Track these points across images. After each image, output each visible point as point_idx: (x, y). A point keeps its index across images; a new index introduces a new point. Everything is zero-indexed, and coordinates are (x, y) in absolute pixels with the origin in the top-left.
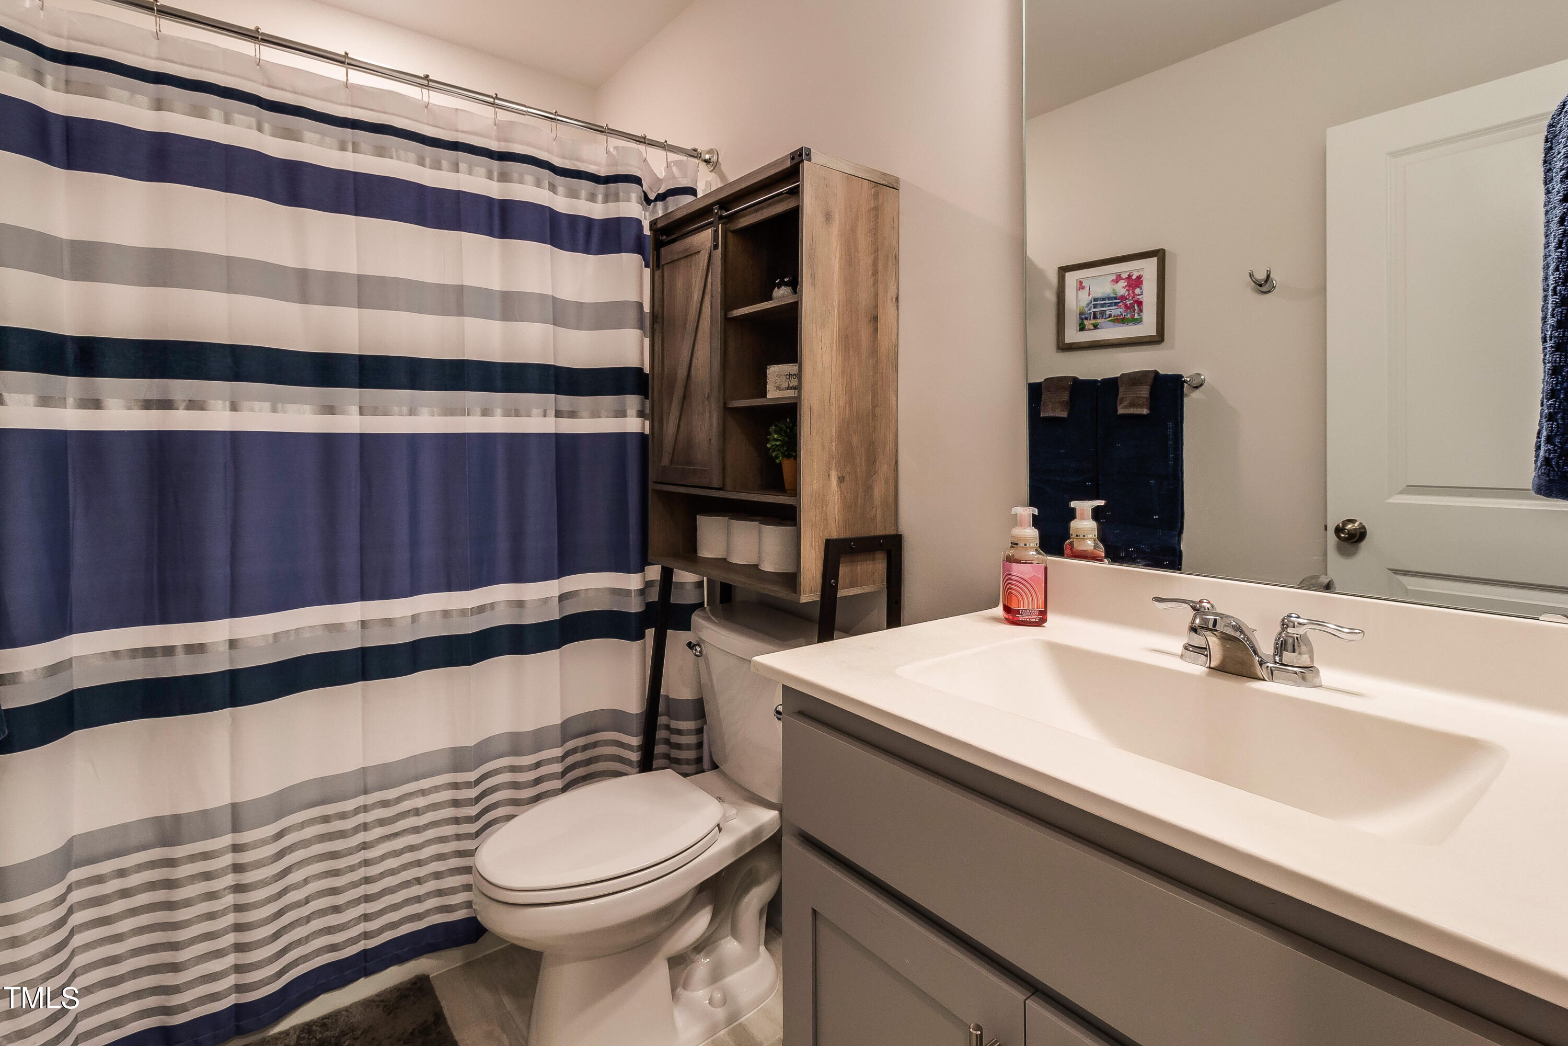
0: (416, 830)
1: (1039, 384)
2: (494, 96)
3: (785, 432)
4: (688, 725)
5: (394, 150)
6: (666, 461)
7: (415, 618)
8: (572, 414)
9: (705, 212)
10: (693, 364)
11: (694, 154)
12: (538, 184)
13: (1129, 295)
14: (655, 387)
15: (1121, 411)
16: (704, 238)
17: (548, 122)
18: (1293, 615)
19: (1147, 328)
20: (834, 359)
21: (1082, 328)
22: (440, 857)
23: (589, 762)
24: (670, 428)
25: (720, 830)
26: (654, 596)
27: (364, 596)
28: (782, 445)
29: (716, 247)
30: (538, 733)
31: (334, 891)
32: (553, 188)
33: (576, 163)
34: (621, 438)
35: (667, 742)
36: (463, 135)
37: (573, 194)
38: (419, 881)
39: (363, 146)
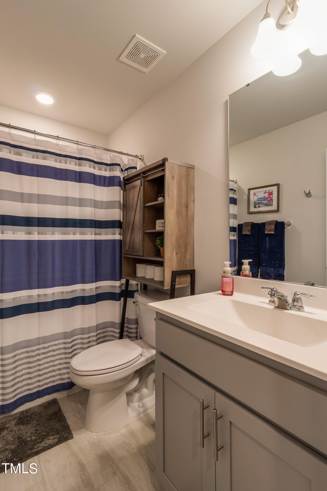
0: (53, 356)
1: (242, 224)
2: (77, 141)
3: (161, 240)
4: (134, 326)
5: (48, 158)
6: (127, 248)
7: (53, 294)
8: (100, 234)
9: (138, 175)
10: (135, 219)
11: (136, 156)
12: (90, 167)
13: (269, 197)
14: (124, 226)
15: (266, 233)
16: (138, 183)
17: (93, 148)
18: (297, 292)
19: (274, 207)
20: (175, 218)
21: (255, 207)
22: (60, 364)
23: (104, 337)
24: (128, 238)
25: (141, 356)
26: (124, 288)
27: (39, 287)
28: (160, 243)
29: (141, 185)
30: (89, 328)
31: (30, 373)
32: (94, 168)
33: (101, 160)
34: (114, 241)
35: (127, 331)
36: (68, 153)
37: (100, 169)
38: (54, 371)
39: (39, 157)
